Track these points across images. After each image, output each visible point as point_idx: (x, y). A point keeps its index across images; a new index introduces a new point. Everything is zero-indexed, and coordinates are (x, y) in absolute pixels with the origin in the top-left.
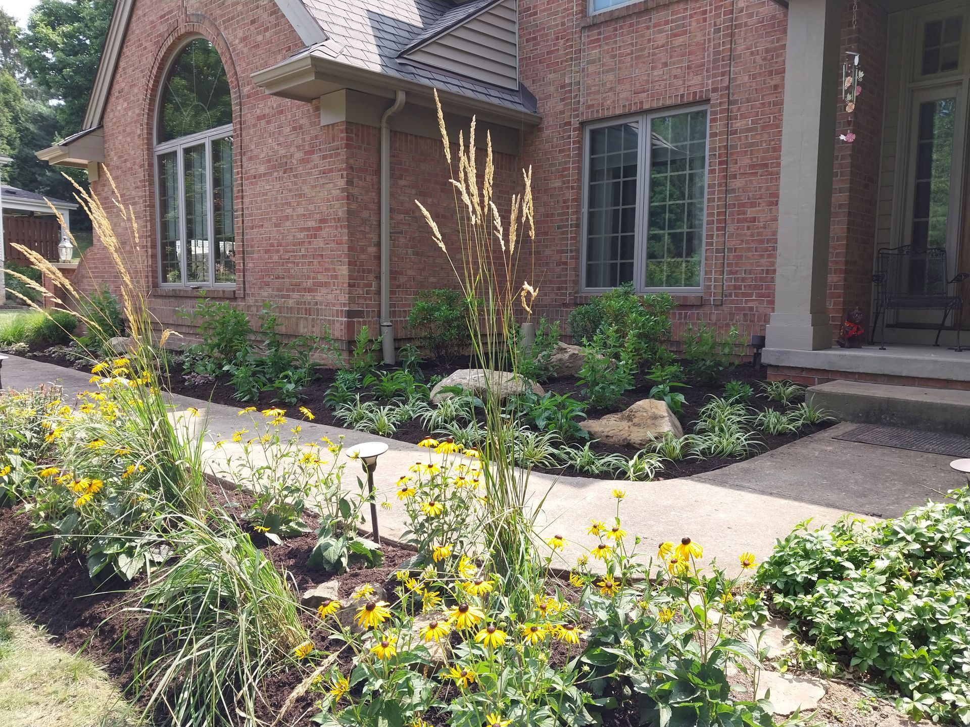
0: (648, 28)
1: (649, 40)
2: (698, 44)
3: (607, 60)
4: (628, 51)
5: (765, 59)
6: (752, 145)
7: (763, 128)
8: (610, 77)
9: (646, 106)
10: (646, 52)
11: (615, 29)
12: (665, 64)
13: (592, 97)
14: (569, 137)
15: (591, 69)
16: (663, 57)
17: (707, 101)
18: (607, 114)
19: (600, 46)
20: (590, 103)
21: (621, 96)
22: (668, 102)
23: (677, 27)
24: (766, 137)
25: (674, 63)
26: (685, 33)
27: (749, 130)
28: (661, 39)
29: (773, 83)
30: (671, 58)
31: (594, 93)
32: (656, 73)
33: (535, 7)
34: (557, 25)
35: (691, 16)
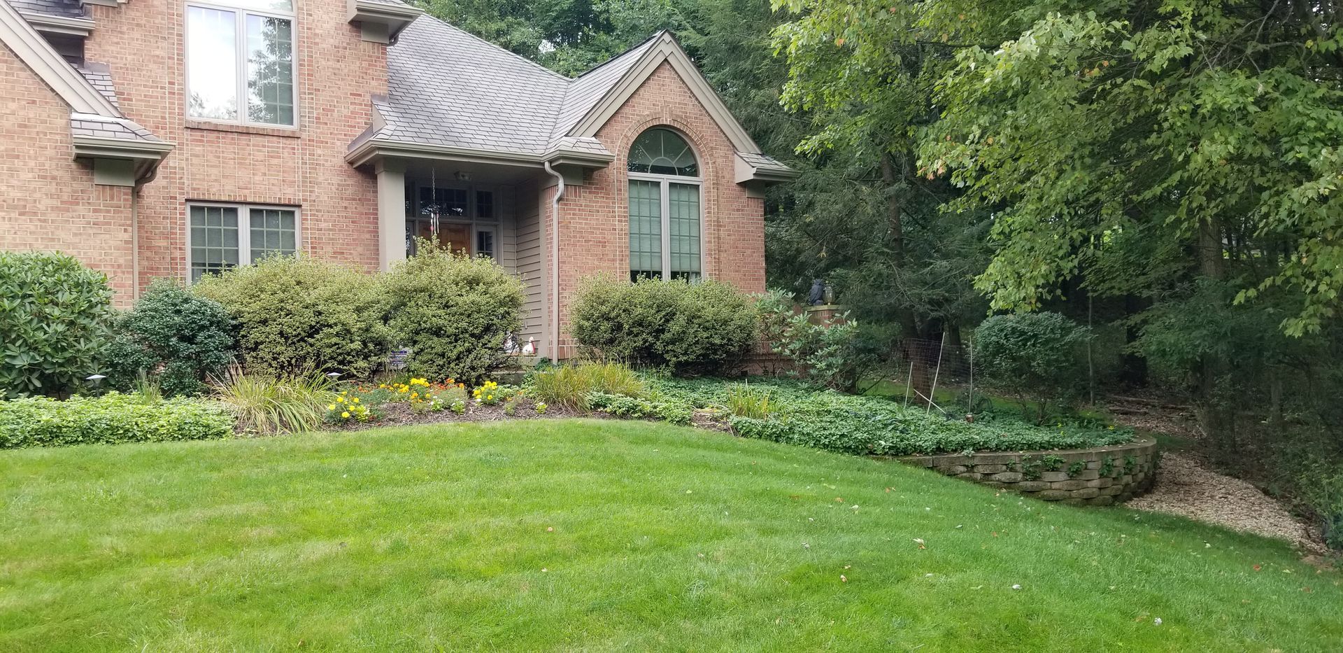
0: (248, 145)
1: (250, 154)
2: (289, 167)
3: (210, 157)
4: (232, 156)
5: (337, 189)
6: (333, 239)
7: (340, 230)
8: (214, 171)
9: (249, 200)
10: (247, 161)
11: (218, 138)
12: (265, 174)
13: (197, 182)
14: (176, 209)
15: (195, 160)
16: (263, 169)
17: (300, 206)
18: (212, 198)
19: (204, 146)
20: (194, 186)
21: (226, 188)
22: (268, 201)
23: (273, 152)
24: (341, 236)
25: (272, 175)
26: (279, 157)
27: (330, 230)
28: (260, 156)
29: (344, 205)
30: (269, 170)
31: (200, 180)
32: (257, 178)
33: (128, 94)
34: (156, 117)
35: (283, 148)
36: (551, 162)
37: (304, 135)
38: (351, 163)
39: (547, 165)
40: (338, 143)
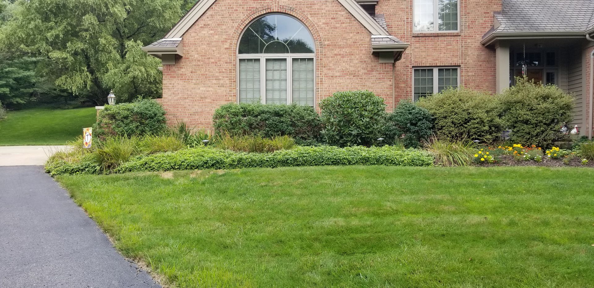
0: (438, 41)
1: (439, 45)
2: (455, 49)
3: (422, 48)
4: (431, 47)
5: (477, 57)
6: (474, 80)
7: (478, 76)
8: (424, 54)
9: (438, 65)
10: (438, 48)
11: (426, 39)
12: (445, 53)
13: (417, 59)
14: (408, 71)
15: (416, 50)
16: (444, 51)
17: (460, 66)
18: (423, 65)
19: (420, 43)
20: (416, 61)
21: (429, 60)
22: (446, 65)
23: (448, 43)
24: (478, 78)
25: (448, 53)
26: (451, 45)
27: (473, 76)
28: (443, 45)
29: (480, 64)
30: (447, 51)
31: (418, 58)
32: (441, 55)
33: (391, 25)
34: (401, 33)
35: (453, 41)
36: (590, 34)
37: (462, 34)
38: (483, 45)
39: (587, 36)
40: (478, 36)
